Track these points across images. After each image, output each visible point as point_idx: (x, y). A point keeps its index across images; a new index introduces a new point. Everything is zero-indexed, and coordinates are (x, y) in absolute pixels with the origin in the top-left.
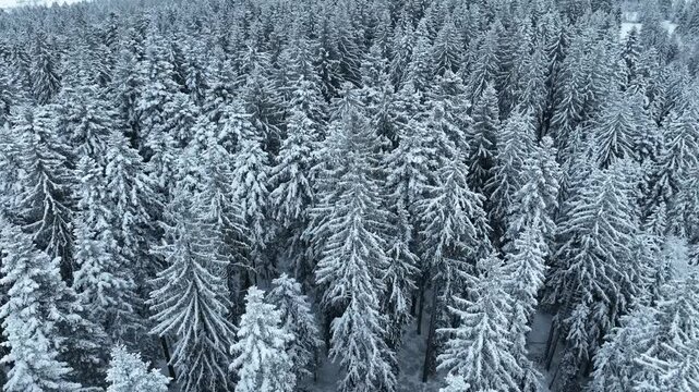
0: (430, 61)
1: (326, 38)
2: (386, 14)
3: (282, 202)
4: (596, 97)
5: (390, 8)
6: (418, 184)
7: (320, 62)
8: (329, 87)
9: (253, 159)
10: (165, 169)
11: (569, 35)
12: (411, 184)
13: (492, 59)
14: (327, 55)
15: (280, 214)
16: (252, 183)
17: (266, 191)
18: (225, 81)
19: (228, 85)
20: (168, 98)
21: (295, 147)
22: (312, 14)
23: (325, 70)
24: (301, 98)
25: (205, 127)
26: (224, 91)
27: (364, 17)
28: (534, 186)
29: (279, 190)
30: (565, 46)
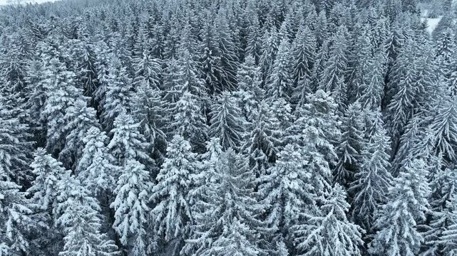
0: (292, 58)
1: (210, 40)
2: (256, 20)
3: (162, 219)
4: (426, 90)
5: (259, 13)
6: (294, 208)
7: (205, 58)
8: (212, 78)
9: (134, 180)
10: (48, 191)
11: (399, 37)
12: (288, 208)
13: (342, 59)
14: (211, 53)
15: (161, 228)
16: (133, 202)
17: (147, 209)
18: (122, 86)
19: (124, 89)
20: (70, 103)
21: (175, 170)
22: (200, 18)
23: (209, 65)
24: (184, 108)
25: (95, 138)
26: (121, 95)
27: (239, 20)
28: (405, 205)
29: (160, 207)
30: (396, 45)
